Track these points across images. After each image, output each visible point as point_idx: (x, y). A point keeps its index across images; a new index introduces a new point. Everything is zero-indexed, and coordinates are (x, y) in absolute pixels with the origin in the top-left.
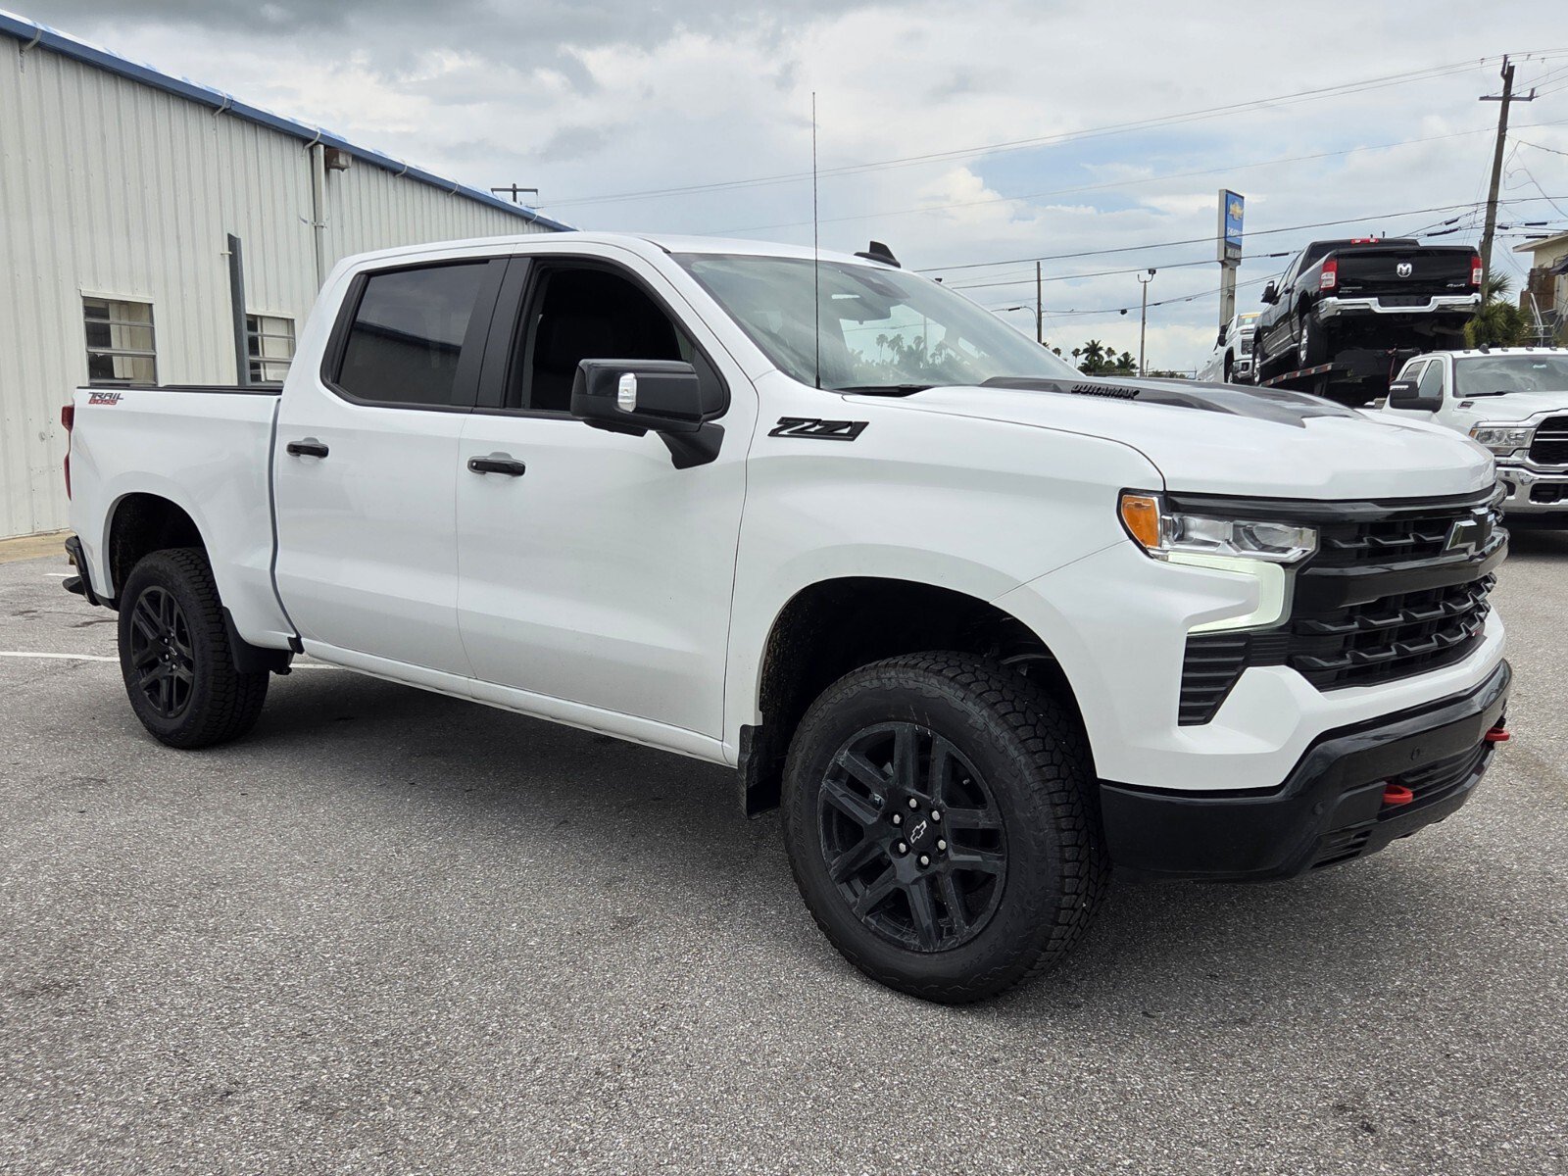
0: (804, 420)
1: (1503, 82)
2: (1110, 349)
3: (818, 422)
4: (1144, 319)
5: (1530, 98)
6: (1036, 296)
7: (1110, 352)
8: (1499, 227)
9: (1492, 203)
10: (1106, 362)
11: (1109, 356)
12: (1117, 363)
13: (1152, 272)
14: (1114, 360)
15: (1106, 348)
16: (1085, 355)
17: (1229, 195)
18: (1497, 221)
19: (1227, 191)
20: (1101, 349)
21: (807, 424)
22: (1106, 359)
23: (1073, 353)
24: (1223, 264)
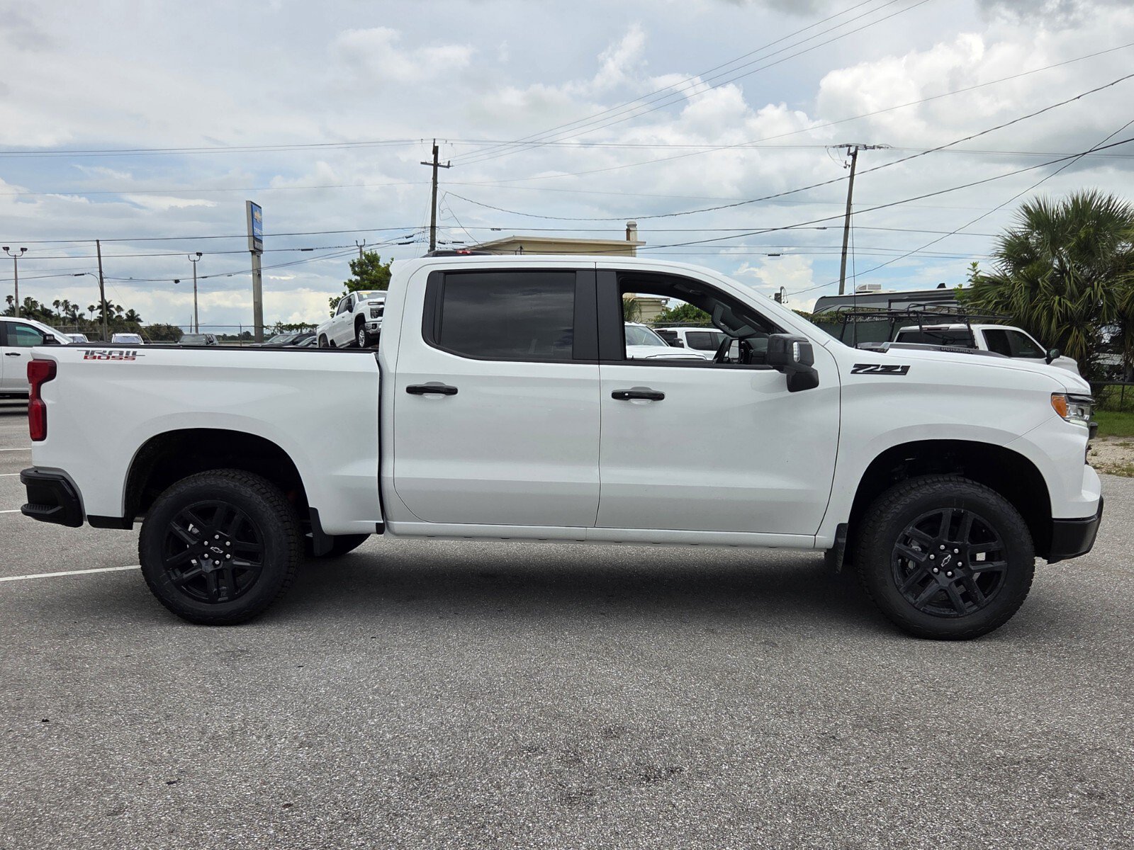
0: (870, 366)
1: (433, 156)
2: (119, 307)
3: (878, 366)
4: (195, 287)
5: (448, 167)
6: (98, 266)
7: (119, 309)
8: (439, 242)
9: (433, 227)
10: (117, 317)
11: (118, 312)
12: (125, 317)
13: (199, 254)
14: (123, 314)
15: (116, 306)
16: (99, 311)
17: (253, 205)
18: (436, 238)
19: (252, 202)
20: (112, 306)
21: (872, 368)
22: (116, 314)
23: (89, 308)
24: (253, 252)
